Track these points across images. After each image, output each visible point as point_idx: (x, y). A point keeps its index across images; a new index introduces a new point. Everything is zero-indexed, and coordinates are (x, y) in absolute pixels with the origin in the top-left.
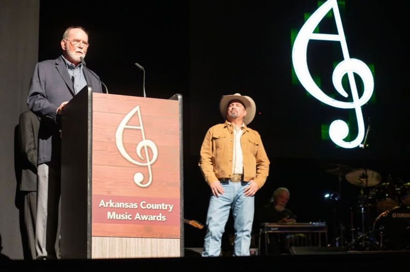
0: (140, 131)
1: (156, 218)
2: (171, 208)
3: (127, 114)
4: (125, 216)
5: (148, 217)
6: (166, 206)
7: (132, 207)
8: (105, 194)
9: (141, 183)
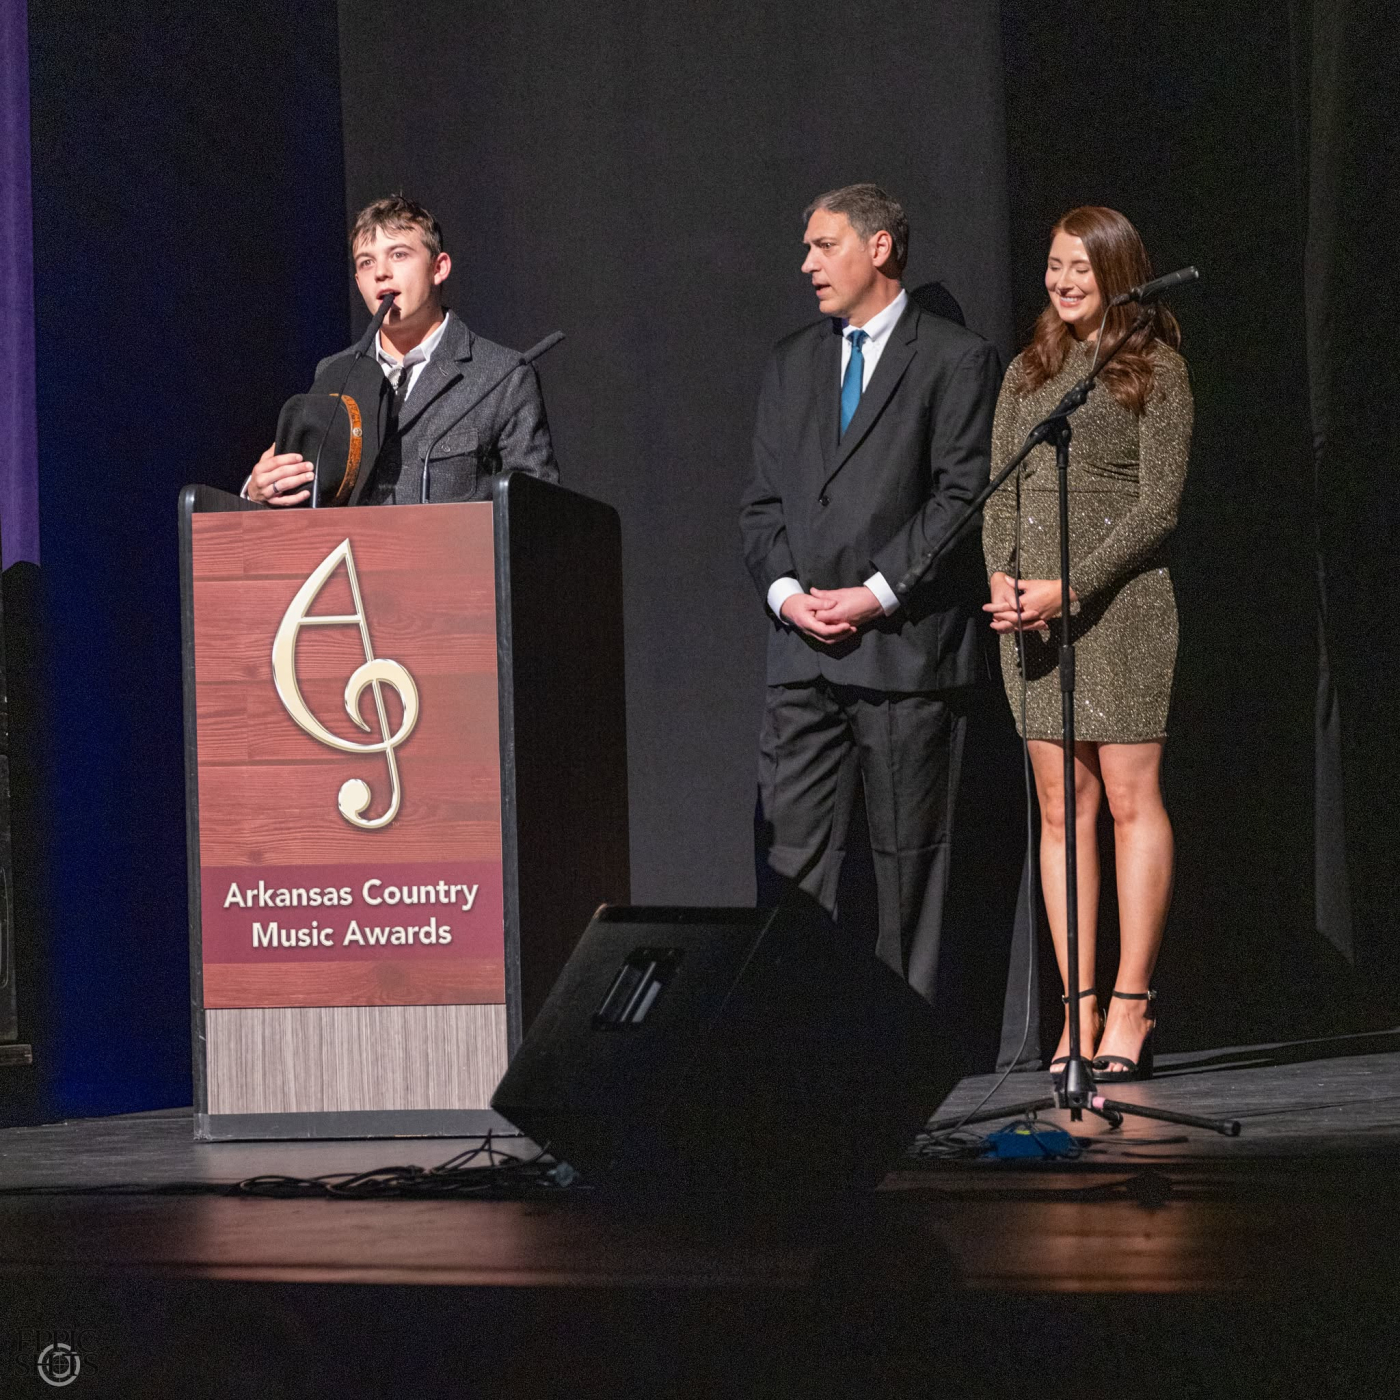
0: (353, 632)
1: (416, 935)
2: (471, 899)
3: (307, 576)
4: (310, 935)
5: (391, 933)
6: (453, 889)
7: (335, 902)
8: (243, 862)
9: (363, 814)
